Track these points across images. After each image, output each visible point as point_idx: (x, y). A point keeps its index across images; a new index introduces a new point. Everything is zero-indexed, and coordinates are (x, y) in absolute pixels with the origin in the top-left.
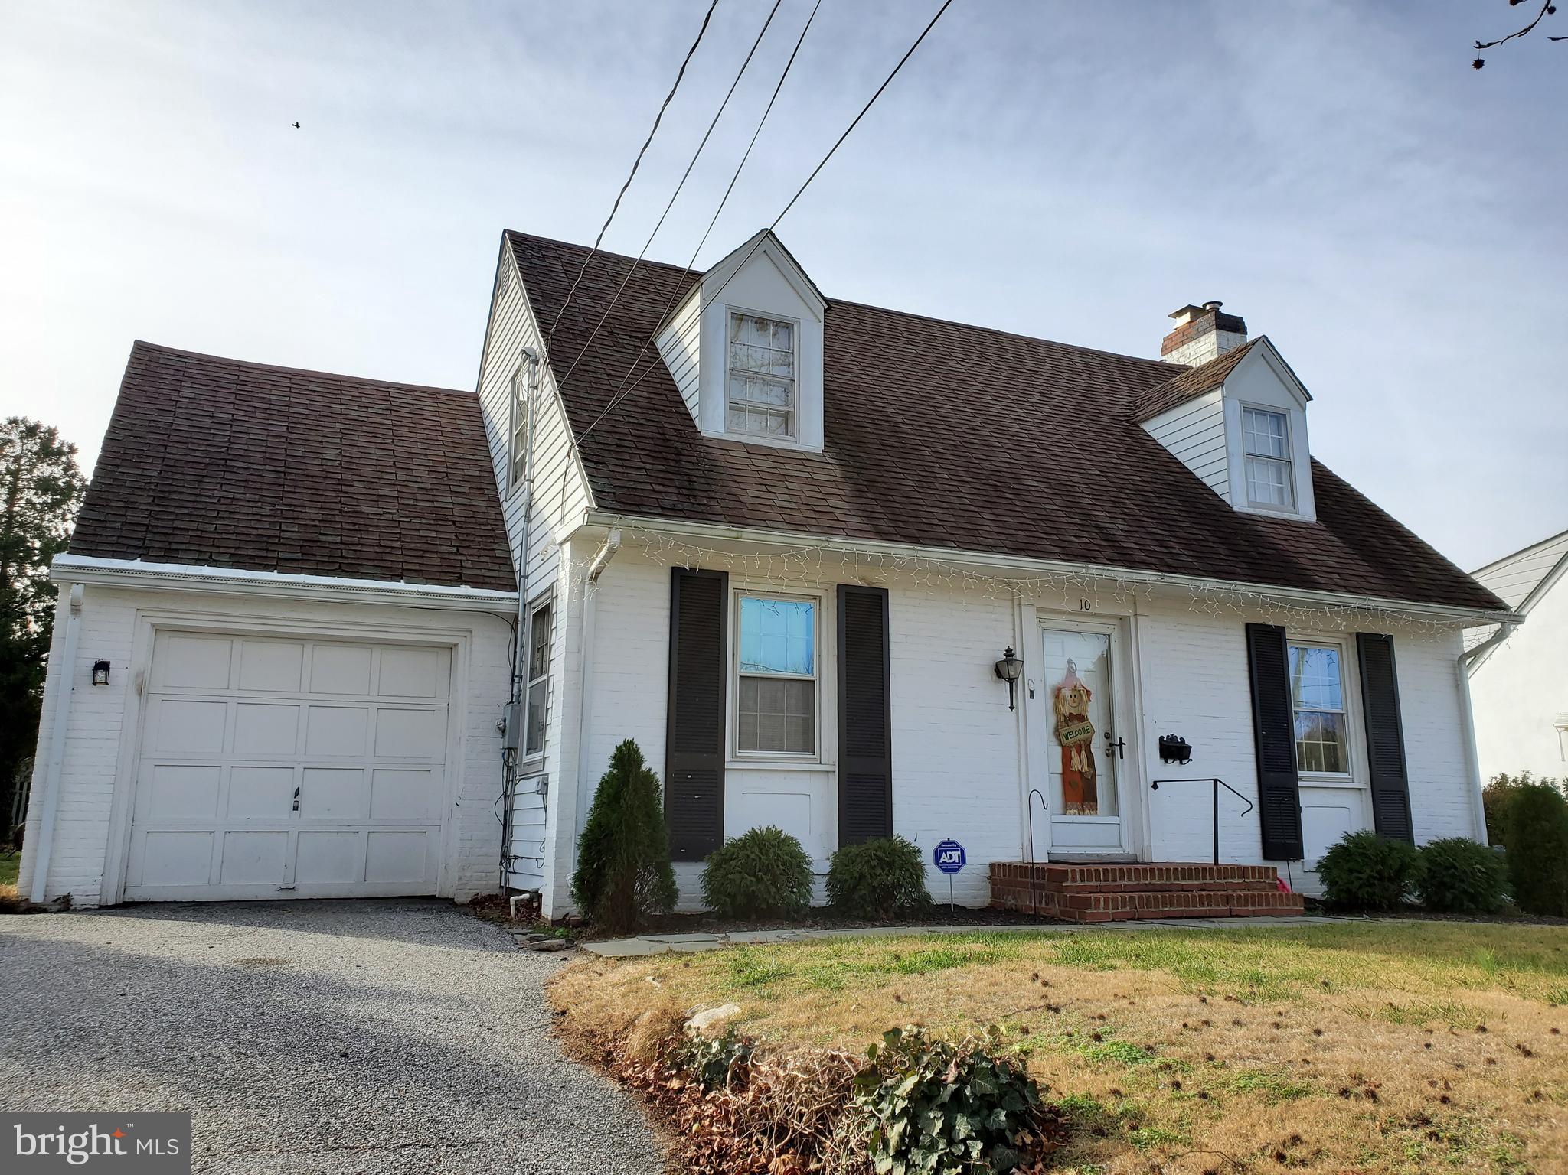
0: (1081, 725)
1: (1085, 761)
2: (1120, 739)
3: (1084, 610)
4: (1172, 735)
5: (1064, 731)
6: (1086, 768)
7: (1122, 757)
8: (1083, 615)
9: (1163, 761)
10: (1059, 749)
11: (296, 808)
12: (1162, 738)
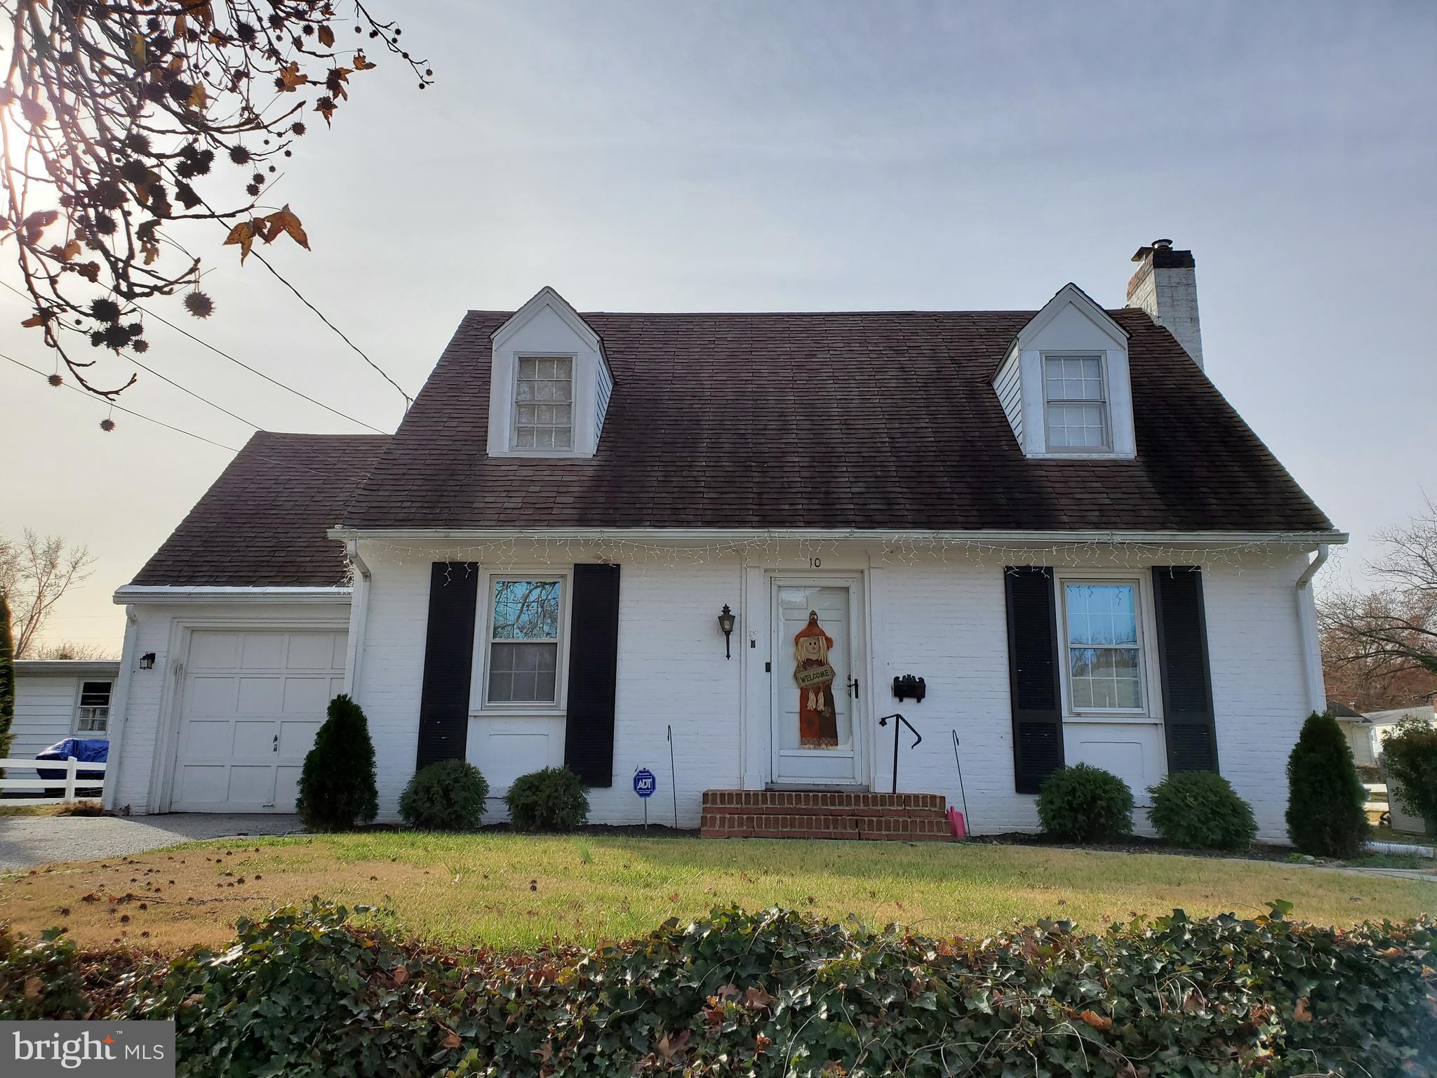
0: (822, 669)
1: (821, 701)
2: (856, 681)
3: (813, 567)
4: (909, 676)
5: (802, 675)
6: (821, 707)
7: (857, 697)
8: (814, 571)
9: (898, 699)
10: (799, 692)
11: (275, 750)
12: (897, 679)
